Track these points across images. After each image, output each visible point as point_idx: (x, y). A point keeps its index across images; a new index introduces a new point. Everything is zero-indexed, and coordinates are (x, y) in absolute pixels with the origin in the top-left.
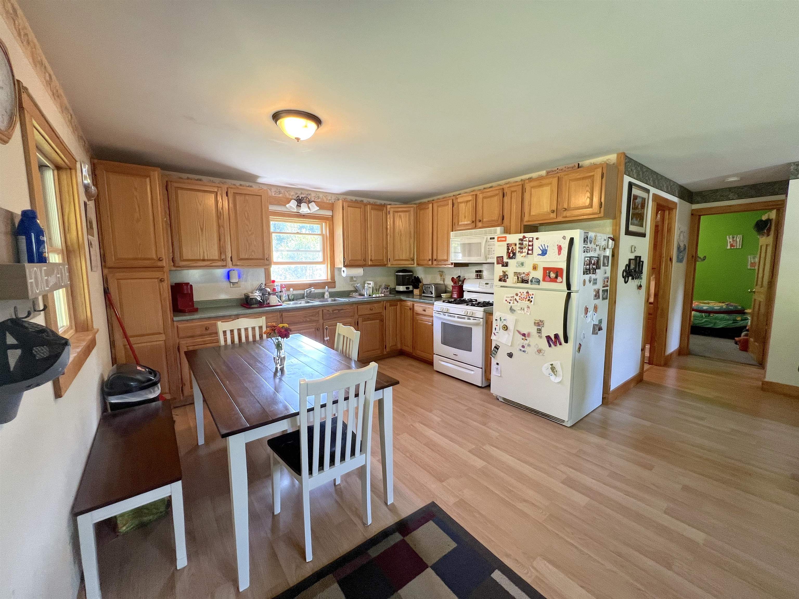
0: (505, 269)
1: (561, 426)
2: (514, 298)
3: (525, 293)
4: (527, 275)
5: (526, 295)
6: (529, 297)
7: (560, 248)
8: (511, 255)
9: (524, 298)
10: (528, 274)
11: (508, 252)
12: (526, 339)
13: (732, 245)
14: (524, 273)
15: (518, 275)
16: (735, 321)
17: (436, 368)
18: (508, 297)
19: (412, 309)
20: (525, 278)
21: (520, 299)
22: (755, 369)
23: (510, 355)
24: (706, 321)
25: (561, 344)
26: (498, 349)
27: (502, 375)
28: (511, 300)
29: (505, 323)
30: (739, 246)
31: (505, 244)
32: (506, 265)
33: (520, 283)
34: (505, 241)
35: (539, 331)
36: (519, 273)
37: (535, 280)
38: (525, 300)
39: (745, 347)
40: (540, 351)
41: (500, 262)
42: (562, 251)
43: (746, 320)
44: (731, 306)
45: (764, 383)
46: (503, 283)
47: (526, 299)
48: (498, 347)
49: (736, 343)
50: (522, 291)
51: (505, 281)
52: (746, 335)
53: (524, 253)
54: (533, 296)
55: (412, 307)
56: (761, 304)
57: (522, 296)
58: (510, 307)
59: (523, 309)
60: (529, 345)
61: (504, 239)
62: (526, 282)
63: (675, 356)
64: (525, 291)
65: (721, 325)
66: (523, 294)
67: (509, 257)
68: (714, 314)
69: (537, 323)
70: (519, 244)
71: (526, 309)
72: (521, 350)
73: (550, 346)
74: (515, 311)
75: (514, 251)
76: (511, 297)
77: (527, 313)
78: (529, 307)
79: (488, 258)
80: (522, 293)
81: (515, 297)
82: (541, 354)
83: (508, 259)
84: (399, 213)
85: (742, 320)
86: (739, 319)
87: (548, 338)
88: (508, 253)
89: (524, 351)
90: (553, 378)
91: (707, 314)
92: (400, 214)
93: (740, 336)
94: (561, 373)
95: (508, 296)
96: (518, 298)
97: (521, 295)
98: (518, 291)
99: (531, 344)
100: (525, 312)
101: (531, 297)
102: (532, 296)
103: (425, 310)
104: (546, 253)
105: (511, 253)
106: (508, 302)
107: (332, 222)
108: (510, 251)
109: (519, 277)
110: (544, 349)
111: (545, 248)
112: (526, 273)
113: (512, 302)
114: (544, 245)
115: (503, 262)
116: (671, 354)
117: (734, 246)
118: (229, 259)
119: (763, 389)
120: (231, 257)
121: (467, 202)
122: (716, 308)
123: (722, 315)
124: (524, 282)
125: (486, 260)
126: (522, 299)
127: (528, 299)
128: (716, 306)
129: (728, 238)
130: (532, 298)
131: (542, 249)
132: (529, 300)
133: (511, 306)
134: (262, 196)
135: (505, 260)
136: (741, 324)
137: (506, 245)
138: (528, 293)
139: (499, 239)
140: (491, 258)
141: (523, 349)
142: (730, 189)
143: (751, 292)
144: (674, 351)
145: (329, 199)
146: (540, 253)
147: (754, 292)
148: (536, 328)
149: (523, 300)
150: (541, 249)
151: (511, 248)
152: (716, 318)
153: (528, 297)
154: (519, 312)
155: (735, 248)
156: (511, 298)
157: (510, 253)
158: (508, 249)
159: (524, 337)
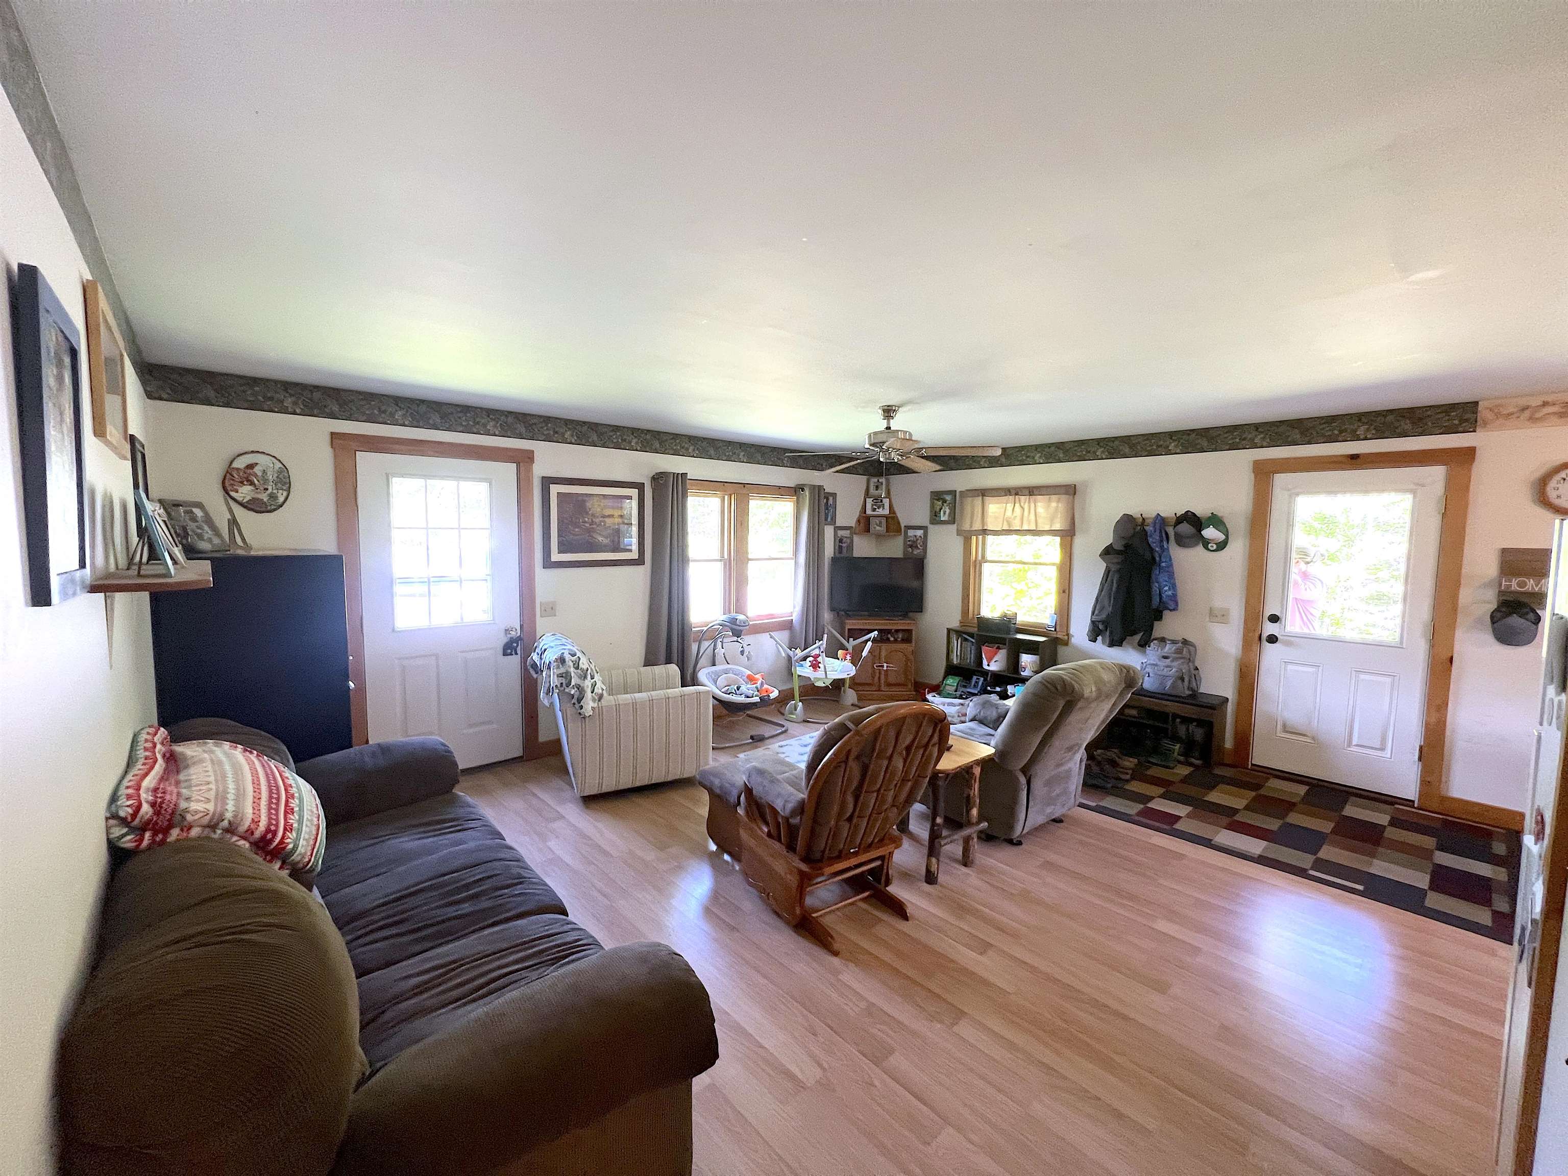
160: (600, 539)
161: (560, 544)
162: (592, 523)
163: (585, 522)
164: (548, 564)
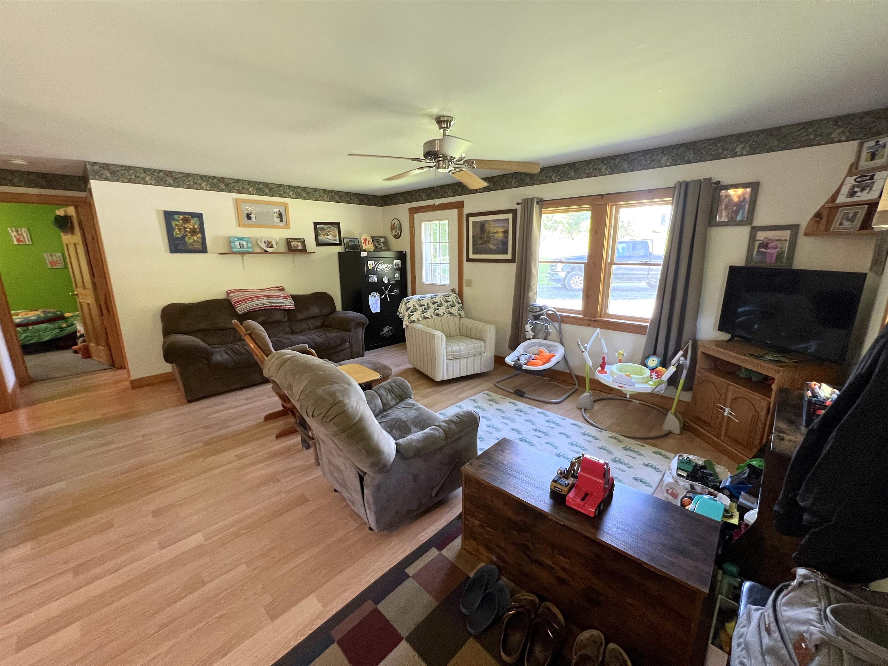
13: (18, 240)
16: (61, 329)
22: (109, 373)
24: (26, 337)
30: (29, 242)
39: (87, 354)
43: (73, 325)
44: (50, 312)
45: (132, 382)
49: (76, 352)
52: (84, 341)
56: (91, 306)
63: (18, 390)
65: (46, 337)
68: (34, 326)
85: (68, 326)
86: (64, 325)
91: (25, 328)
93: (76, 344)
116: (14, 390)
117: (22, 242)
119: (133, 388)
122: (32, 318)
123: (44, 326)
128: (32, 315)
129: (10, 232)
136: (69, 330)
142: (12, 172)
143: (73, 295)
144: (15, 386)
147: (77, 295)
152: (38, 331)
155: (24, 243)
160: (492, 246)
161: (473, 249)
162: (488, 237)
163: (484, 237)
164: (469, 260)
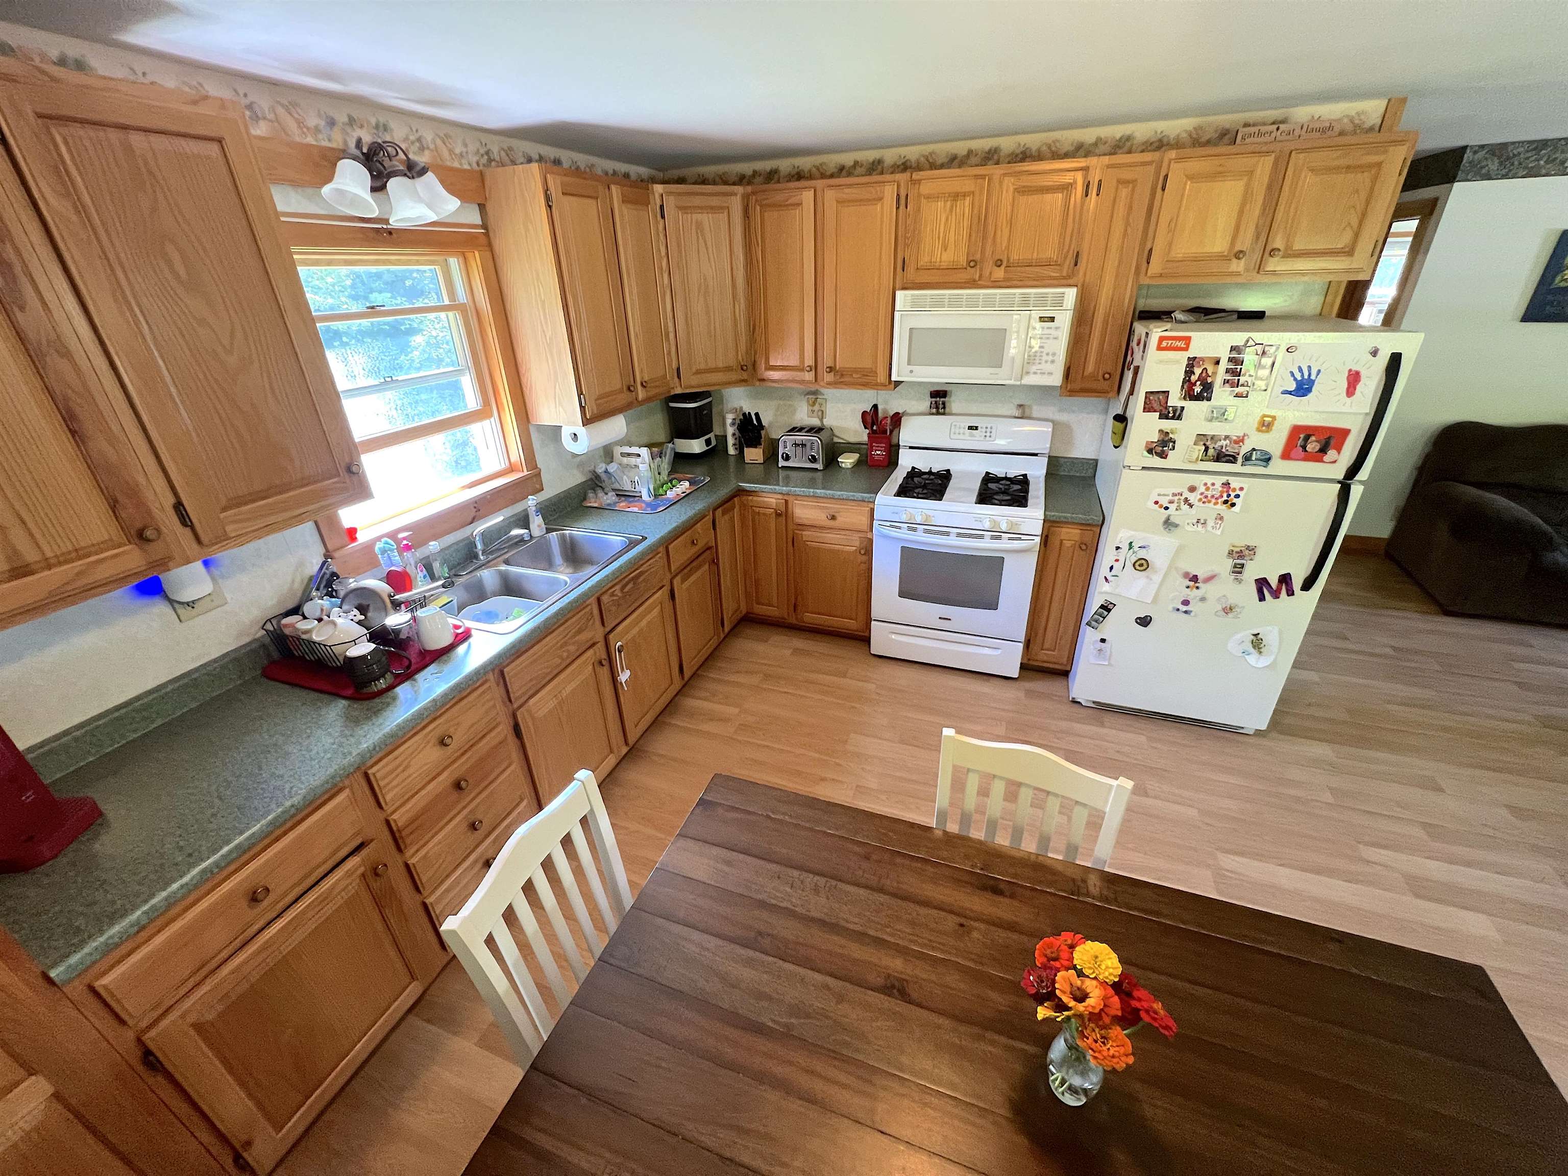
0: (1167, 425)
1: (1235, 736)
2: (1183, 498)
3: (1218, 486)
4: (1236, 442)
5: (1220, 489)
6: (1229, 496)
7: (1354, 379)
8: (1198, 389)
9: (1213, 496)
10: (1240, 441)
11: (1189, 380)
12: (1197, 588)
14: (1227, 437)
15: (1208, 443)
17: (877, 647)
18: (1164, 495)
19: (783, 514)
20: (1231, 451)
21: (1200, 500)
23: (1144, 622)
25: (1291, 593)
26: (1109, 611)
27: (1112, 662)
28: (1171, 502)
29: (1142, 554)
31: (1182, 358)
32: (1177, 415)
33: (1210, 460)
34: (1186, 349)
35: (1238, 569)
36: (1213, 437)
37: (1259, 456)
38: (1213, 501)
40: (1231, 609)
41: (1156, 406)
42: (1359, 388)
46: (1156, 461)
47: (1217, 499)
48: (1110, 606)
50: (1209, 479)
51: (1163, 455)
53: (1243, 385)
54: (1242, 494)
55: (783, 509)
57: (1209, 494)
58: (1163, 519)
59: (1202, 521)
60: (1203, 599)
61: (1181, 344)
62: (1232, 459)
64: (1219, 480)
66: (1211, 487)
67: (1191, 396)
69: (1237, 552)
70: (1230, 360)
71: (1210, 523)
72: (1178, 610)
73: (1262, 598)
74: (1176, 526)
75: (1209, 380)
76: (1174, 495)
77: (1214, 531)
78: (1221, 518)
79: (1028, 373)
80: (1209, 485)
81: (1187, 494)
82: (1230, 615)
83: (1185, 398)
84: (694, 216)
87: (1262, 584)
88: (1187, 382)
89: (1186, 612)
90: (1253, 659)
92: (697, 217)
94: (1276, 650)
95: (1163, 491)
96: (1193, 498)
97: (1208, 489)
98: (1199, 480)
99: (1207, 596)
100: (1209, 528)
101: (1233, 494)
102: (1238, 492)
103: (833, 518)
104: (1309, 390)
105: (1199, 383)
106: (1161, 506)
107: (488, 254)
108: (1194, 378)
109: (1211, 447)
110: (1240, 605)
111: (1310, 375)
112: (1235, 438)
113: (1173, 507)
114: (1309, 367)
115: (1166, 408)
118: (169, 521)
120: (179, 507)
121: (956, 196)
124: (1224, 459)
125: (1021, 378)
126: (1205, 499)
127: (1225, 498)
130: (1237, 496)
131: (1299, 378)
132: (1226, 502)
133: (1169, 516)
134: (228, 141)
135: (1175, 400)
137: (1186, 362)
138: (1227, 484)
139: (1164, 344)
140: (1035, 373)
141: (1184, 608)
145: (457, 151)
146: (1292, 386)
148: (1230, 563)
149: (1209, 502)
150: (1295, 379)
151: (1198, 371)
153: (1225, 495)
154: (1190, 528)
156: (1171, 498)
157: (1195, 384)
158: (1189, 372)
159: (1192, 584)
